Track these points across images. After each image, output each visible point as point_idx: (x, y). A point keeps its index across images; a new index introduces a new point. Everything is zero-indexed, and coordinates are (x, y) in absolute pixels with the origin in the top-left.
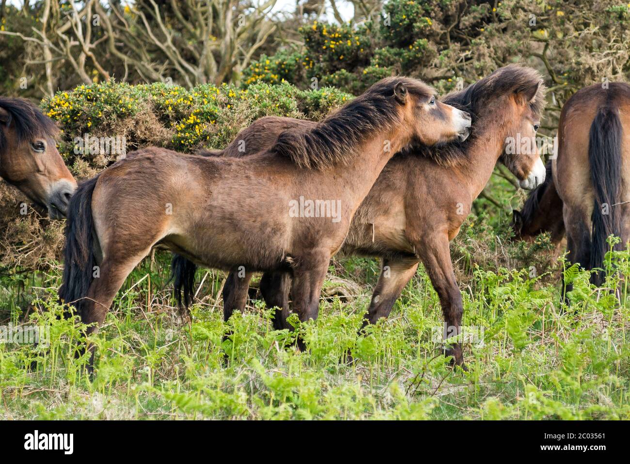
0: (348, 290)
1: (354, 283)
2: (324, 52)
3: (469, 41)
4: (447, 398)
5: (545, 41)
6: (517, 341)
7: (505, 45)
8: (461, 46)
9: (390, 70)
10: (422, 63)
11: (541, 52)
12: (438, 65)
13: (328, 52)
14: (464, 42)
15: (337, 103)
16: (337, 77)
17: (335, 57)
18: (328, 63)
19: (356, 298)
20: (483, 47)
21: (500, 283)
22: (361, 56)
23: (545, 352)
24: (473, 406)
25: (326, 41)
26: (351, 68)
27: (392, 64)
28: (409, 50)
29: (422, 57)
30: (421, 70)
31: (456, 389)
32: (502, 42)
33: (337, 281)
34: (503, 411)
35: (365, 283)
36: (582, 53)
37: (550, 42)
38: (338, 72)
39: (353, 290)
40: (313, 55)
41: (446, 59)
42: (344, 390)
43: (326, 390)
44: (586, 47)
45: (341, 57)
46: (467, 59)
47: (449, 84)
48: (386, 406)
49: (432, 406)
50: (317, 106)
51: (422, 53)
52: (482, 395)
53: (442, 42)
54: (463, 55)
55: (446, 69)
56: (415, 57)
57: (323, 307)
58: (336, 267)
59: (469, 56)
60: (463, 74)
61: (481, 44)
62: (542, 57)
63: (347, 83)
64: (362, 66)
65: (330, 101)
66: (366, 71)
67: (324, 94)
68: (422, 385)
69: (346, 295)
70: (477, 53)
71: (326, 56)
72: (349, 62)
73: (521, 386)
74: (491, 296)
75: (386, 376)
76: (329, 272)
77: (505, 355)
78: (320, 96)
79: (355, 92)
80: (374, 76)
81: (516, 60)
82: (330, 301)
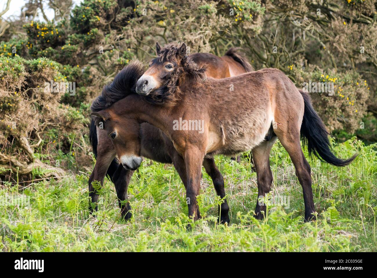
0: (58, 173)
1: (61, 169)
2: (38, 39)
3: (121, 29)
4: (116, 233)
5: (165, 27)
6: (155, 198)
7: (142, 30)
8: (117, 32)
9: (77, 47)
10: (95, 42)
11: (162, 33)
12: (104, 43)
13: (40, 38)
14: (118, 29)
15: (47, 66)
16: (46, 51)
17: (45, 41)
18: (40, 45)
19: (62, 178)
20: (130, 31)
21: (145, 165)
22: (60, 40)
23: (171, 204)
24: (132, 237)
25: (39, 32)
26: (54, 46)
27: (78, 43)
28: (88, 35)
29: (95, 39)
30: (95, 46)
31: (122, 227)
32: (140, 28)
33: (51, 169)
34: (149, 238)
35: (68, 169)
36: (186, 33)
37: (168, 27)
38: (47, 49)
39: (61, 173)
40: (32, 40)
41: (109, 39)
42: (57, 231)
43: (47, 231)
44: (188, 30)
45: (48, 41)
46: (121, 39)
47: (111, 53)
48: (82, 239)
49: (109, 238)
50: (36, 68)
51: (95, 37)
52: (137, 230)
53: (106, 30)
54: (118, 37)
55: (109, 45)
56: (91, 39)
57: (45, 184)
58: (51, 161)
59: (122, 37)
60: (119, 48)
61: (128, 29)
62: (163, 36)
63: (52, 55)
64: (60, 45)
65: (43, 66)
66: (63, 48)
67: (40, 62)
68: (102, 226)
69: (57, 176)
70: (127, 34)
71: (39, 41)
72: (53, 43)
73: (159, 223)
74: (140, 173)
75: (82, 222)
76: (47, 164)
77: (149, 207)
78: (38, 63)
79: (57, 60)
80: (68, 51)
81: (149, 38)
82: (47, 180)
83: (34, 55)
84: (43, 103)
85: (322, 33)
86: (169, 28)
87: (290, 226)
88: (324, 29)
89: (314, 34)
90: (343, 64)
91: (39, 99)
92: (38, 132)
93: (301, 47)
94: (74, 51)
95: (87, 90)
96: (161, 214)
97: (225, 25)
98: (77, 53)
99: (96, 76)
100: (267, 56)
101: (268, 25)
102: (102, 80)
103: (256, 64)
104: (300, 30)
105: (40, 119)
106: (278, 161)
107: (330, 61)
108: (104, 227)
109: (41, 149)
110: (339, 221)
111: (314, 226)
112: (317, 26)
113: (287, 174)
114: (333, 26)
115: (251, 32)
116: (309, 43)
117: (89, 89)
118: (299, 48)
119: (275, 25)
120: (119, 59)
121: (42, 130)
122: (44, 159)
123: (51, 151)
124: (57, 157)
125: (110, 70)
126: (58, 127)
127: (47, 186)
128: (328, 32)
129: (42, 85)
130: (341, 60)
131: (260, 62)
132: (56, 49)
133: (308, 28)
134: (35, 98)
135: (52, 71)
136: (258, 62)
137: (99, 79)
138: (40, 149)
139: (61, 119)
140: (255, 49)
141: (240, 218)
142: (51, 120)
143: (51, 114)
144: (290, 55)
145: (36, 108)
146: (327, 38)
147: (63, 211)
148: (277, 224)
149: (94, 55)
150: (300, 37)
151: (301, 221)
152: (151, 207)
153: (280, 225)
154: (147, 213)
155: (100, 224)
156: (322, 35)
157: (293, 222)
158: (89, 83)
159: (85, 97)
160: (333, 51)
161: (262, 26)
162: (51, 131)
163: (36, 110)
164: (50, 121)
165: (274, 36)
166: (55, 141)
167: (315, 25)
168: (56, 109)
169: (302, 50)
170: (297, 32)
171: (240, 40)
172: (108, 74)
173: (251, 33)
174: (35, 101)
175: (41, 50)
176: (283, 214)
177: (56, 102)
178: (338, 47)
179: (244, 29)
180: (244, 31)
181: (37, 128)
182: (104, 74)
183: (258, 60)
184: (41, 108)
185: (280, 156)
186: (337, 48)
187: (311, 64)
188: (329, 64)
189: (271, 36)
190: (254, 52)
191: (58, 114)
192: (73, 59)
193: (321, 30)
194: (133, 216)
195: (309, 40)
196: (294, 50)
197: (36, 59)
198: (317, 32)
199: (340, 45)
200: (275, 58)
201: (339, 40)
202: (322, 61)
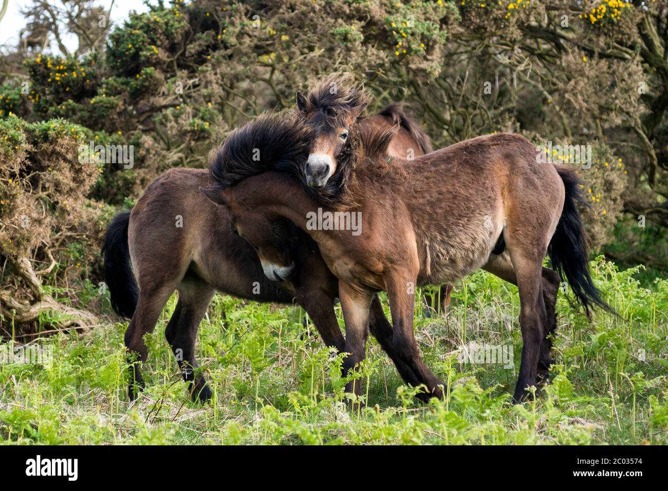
0: (83, 321)
1: (90, 314)
2: (50, 85)
3: (195, 68)
4: (186, 423)
5: (271, 65)
6: (255, 363)
7: (233, 72)
8: (189, 73)
9: (118, 99)
10: (150, 91)
11: (267, 76)
12: (166, 93)
13: (53, 84)
14: (191, 69)
15: (66, 134)
16: (63, 107)
17: (61, 90)
18: (54, 96)
19: (92, 329)
20: (210, 74)
21: (237, 307)
22: (88, 87)
23: (282, 373)
24: (213, 430)
25: (51, 74)
26: (78, 99)
27: (119, 93)
29: (150, 86)
30: (149, 99)
31: (195, 414)
32: (229, 69)
33: (72, 313)
34: (243, 433)
35: (101, 313)
36: (308, 76)
37: (277, 66)
38: (65, 103)
39: (89, 320)
40: (39, 88)
41: (173, 86)
42: (83, 420)
43: (64, 421)
44: (312, 70)
45: (68, 89)
46: (195, 86)
47: (177, 112)
48: (127, 434)
49: (173, 431)
50: (45, 137)
51: (150, 82)
52: (222, 419)
53: (169, 70)
54: (191, 82)
55: (174, 97)
56: (143, 86)
57: (60, 340)
58: (71, 298)
59: (197, 83)
60: (191, 102)
61: (207, 71)
62: (269, 82)
63: (74, 113)
64: (88, 97)
65: (59, 133)
66: (93, 101)
67: (52, 126)
68: (162, 411)
69: (83, 326)
70: (204, 80)
71: (52, 89)
72: (76, 93)
73: (260, 407)
74: (228, 320)
75: (126, 404)
76: (64, 303)
77: (243, 378)
78: (49, 129)
79: (83, 122)
80: (102, 106)
81: (244, 85)
82: (66, 332)
83: (43, 114)
84: (59, 198)
85: (545, 75)
86: (279, 66)
87: (488, 411)
88: (549, 70)
89: (531, 77)
90: (582, 129)
91: (51, 190)
92: (49, 248)
93: (510, 100)
94: (113, 107)
95: (136, 175)
96: (265, 391)
97: (378, 61)
98: (118, 110)
99: (151, 151)
100: (451, 115)
101: (452, 62)
102: (161, 157)
103: (432, 130)
104: (508, 70)
105: (53, 227)
106: (469, 298)
107: (559, 124)
108: (164, 414)
109: (55, 278)
110: (574, 401)
111: (530, 410)
112: (538, 65)
113: (483, 320)
114: (564, 64)
115: (423, 74)
116: (523, 93)
117: (139, 174)
118: (506, 103)
119: (465, 63)
120: (191, 121)
121: (57, 244)
122: (60, 296)
123: (72, 281)
124: (82, 293)
125: (177, 140)
126: (84, 240)
127: (64, 343)
128: (556, 74)
129: (56, 166)
130: (579, 123)
131: (438, 126)
132: (80, 103)
133: (521, 67)
134: (44, 189)
135: (74, 143)
136: (434, 127)
137: (156, 156)
138: (52, 279)
139: (89, 225)
140: (429, 103)
141: (403, 397)
142: (72, 228)
143: (71, 217)
144: (491, 113)
145: (46, 206)
146: (554, 84)
147: (92, 387)
148: (466, 406)
149: (149, 114)
150: (508, 83)
151: (507, 403)
152: (247, 378)
153: (472, 408)
154: (240, 390)
155: (158, 407)
156: (545, 79)
157: (493, 405)
158: (139, 162)
159: (131, 187)
160: (564, 107)
161: (442, 64)
162: (72, 246)
163: (46, 210)
164: (70, 230)
165: (463, 80)
166: (79, 264)
167: (533, 61)
168: (82, 208)
169: (510, 105)
170: (502, 75)
171: (404, 89)
172: (172, 147)
173: (423, 76)
174: (44, 195)
175: (55, 104)
176: (477, 389)
177: (81, 196)
178: (572, 100)
179: (410, 68)
180: (411, 73)
181: (47, 241)
182: (165, 147)
183: (435, 123)
184: (53, 207)
185: (472, 290)
186: (572, 103)
187: (527, 130)
188: (558, 129)
189: (457, 80)
190: (427, 108)
191: (84, 216)
192: (111, 120)
193: (544, 71)
194: (216, 394)
195: (523, 88)
196: (497, 105)
197: (46, 121)
198: (537, 74)
199: (577, 97)
200: (465, 120)
201: (575, 88)
202: (545, 124)
